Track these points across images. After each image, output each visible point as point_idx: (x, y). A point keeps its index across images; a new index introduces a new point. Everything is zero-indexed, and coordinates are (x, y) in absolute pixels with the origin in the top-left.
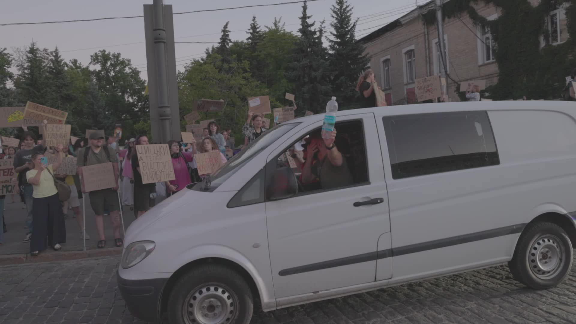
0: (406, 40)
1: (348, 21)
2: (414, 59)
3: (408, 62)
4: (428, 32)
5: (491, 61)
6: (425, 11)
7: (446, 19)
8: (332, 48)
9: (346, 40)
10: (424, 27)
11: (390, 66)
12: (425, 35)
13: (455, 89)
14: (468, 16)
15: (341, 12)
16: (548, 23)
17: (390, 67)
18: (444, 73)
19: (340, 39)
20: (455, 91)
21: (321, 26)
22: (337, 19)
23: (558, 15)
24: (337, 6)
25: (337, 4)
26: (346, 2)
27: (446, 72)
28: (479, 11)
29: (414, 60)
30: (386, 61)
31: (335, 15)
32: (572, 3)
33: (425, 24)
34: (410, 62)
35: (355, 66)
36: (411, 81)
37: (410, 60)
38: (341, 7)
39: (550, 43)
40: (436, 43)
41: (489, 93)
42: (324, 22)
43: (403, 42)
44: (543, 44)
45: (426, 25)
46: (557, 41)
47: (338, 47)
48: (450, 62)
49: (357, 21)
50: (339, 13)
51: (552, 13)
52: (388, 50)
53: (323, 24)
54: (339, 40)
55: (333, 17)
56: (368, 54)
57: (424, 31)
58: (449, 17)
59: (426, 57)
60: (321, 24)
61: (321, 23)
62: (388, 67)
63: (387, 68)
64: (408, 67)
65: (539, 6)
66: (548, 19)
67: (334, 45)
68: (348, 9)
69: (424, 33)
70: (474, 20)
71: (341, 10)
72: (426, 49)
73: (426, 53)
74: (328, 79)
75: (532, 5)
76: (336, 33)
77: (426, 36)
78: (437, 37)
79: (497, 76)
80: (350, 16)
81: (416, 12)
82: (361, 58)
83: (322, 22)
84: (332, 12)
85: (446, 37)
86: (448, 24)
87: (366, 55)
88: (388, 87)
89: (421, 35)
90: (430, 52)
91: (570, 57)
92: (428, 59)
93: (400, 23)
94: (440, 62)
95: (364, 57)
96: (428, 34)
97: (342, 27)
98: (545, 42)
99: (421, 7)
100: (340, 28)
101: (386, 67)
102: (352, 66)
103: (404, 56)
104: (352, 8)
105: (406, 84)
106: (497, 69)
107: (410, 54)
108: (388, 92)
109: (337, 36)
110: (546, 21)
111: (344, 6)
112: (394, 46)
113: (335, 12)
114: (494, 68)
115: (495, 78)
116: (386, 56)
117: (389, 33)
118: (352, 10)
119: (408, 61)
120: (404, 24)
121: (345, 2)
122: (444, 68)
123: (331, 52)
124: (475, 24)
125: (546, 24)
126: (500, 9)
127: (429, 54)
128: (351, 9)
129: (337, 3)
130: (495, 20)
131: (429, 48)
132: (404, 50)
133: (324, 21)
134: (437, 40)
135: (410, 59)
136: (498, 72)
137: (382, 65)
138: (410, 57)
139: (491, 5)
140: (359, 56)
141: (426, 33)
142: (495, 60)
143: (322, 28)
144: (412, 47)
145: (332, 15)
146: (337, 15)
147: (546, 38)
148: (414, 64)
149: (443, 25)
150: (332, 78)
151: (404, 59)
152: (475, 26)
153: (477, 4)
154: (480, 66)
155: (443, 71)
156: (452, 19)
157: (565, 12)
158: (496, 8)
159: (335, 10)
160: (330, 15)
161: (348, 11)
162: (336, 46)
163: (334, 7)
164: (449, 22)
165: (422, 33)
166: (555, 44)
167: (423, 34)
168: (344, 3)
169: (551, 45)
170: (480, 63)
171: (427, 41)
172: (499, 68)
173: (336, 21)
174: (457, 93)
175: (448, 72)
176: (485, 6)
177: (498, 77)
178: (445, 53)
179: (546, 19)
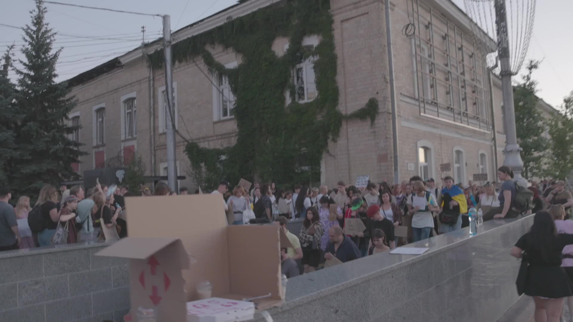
0: (126, 86)
1: (48, 50)
2: (134, 109)
3: (128, 113)
4: (153, 78)
5: (228, 117)
6: (151, 51)
7: (177, 63)
8: (22, 82)
9: (43, 74)
10: (149, 69)
11: (105, 116)
12: (150, 81)
13: (184, 149)
14: (203, 61)
15: (37, 37)
16: (293, 77)
17: (105, 118)
18: (171, 127)
19: (34, 72)
20: (184, 152)
21: (8, 51)
22: (30, 43)
23: (304, 69)
24: (33, 26)
25: (32, 24)
26: (47, 24)
27: (174, 126)
28: (216, 56)
29: (135, 111)
30: (100, 111)
31: (28, 38)
32: (320, 57)
33: (150, 66)
34: (130, 113)
35: (54, 111)
36: (130, 137)
37: (130, 111)
38: (39, 30)
39: (297, 100)
40: (163, 92)
41: (226, 156)
42: (14, 47)
43: (122, 87)
44: (288, 101)
45: (151, 68)
46: (303, 99)
47: (30, 82)
48: (180, 116)
49: (60, 50)
50: (35, 36)
51: (298, 66)
52: (103, 96)
53: (12, 49)
54: (32, 73)
55: (26, 41)
56: (74, 97)
57: (148, 75)
58: (180, 61)
59: (150, 107)
60: (9, 49)
61: (8, 47)
62: (103, 118)
63: (100, 120)
64: (128, 121)
65: (285, 56)
66: (294, 73)
67: (24, 78)
68: (49, 34)
69: (149, 77)
70: (209, 66)
71: (39, 33)
72: (150, 99)
73: (150, 103)
74: (13, 125)
75: (276, 54)
76: (27, 63)
77: (152, 82)
78: (164, 83)
79: (236, 135)
80: (49, 44)
81: (140, 51)
82: (63, 101)
83: (10, 47)
84: (24, 34)
85: (175, 85)
86: (178, 70)
87: (71, 98)
88: (101, 143)
89: (145, 80)
90: (155, 102)
91: (319, 118)
92: (152, 110)
93: (120, 62)
94: (166, 112)
95: (68, 100)
96: (153, 80)
97: (38, 56)
98: (291, 100)
99: (146, 46)
100: (35, 57)
101: (99, 118)
102: (49, 111)
103: (122, 105)
104: (55, 34)
105: (123, 141)
106: (235, 127)
107: (130, 102)
108: (101, 149)
109: (30, 68)
110: (292, 75)
111: (43, 30)
112: (112, 91)
113: (28, 33)
114: (232, 126)
115: (233, 138)
116: (100, 103)
117: (105, 74)
118: (54, 36)
119: (127, 111)
120: (124, 65)
121: (45, 24)
122: (170, 119)
123: (19, 88)
124: (210, 71)
125: (292, 78)
126: (240, 56)
127: (154, 105)
128: (53, 34)
129: (33, 22)
130: (235, 68)
131: (155, 97)
132: (124, 98)
133: (13, 45)
134: (164, 88)
135: (130, 109)
136: (237, 130)
137: (94, 115)
138: (130, 107)
139: (230, 50)
140: (62, 99)
141: (152, 78)
142: (233, 116)
143: (10, 56)
144: (133, 95)
145: (23, 37)
146: (32, 37)
147: (292, 95)
148: (135, 119)
149: (172, 71)
150: (19, 123)
151: (123, 110)
152: (210, 73)
153: (214, 48)
154: (215, 123)
155: (170, 123)
156: (183, 64)
157: (312, 65)
158: (236, 54)
159: (29, 31)
160: (22, 37)
161: (49, 37)
162: (27, 80)
163: (29, 28)
164: (179, 67)
165: (146, 78)
166: (301, 102)
167: (148, 79)
168: (43, 25)
169: (297, 103)
170: (215, 119)
171: (152, 89)
172: (238, 126)
173: (30, 47)
174: (186, 154)
175: (177, 128)
176: (223, 51)
177: (237, 138)
178: (174, 104)
179: (292, 72)
